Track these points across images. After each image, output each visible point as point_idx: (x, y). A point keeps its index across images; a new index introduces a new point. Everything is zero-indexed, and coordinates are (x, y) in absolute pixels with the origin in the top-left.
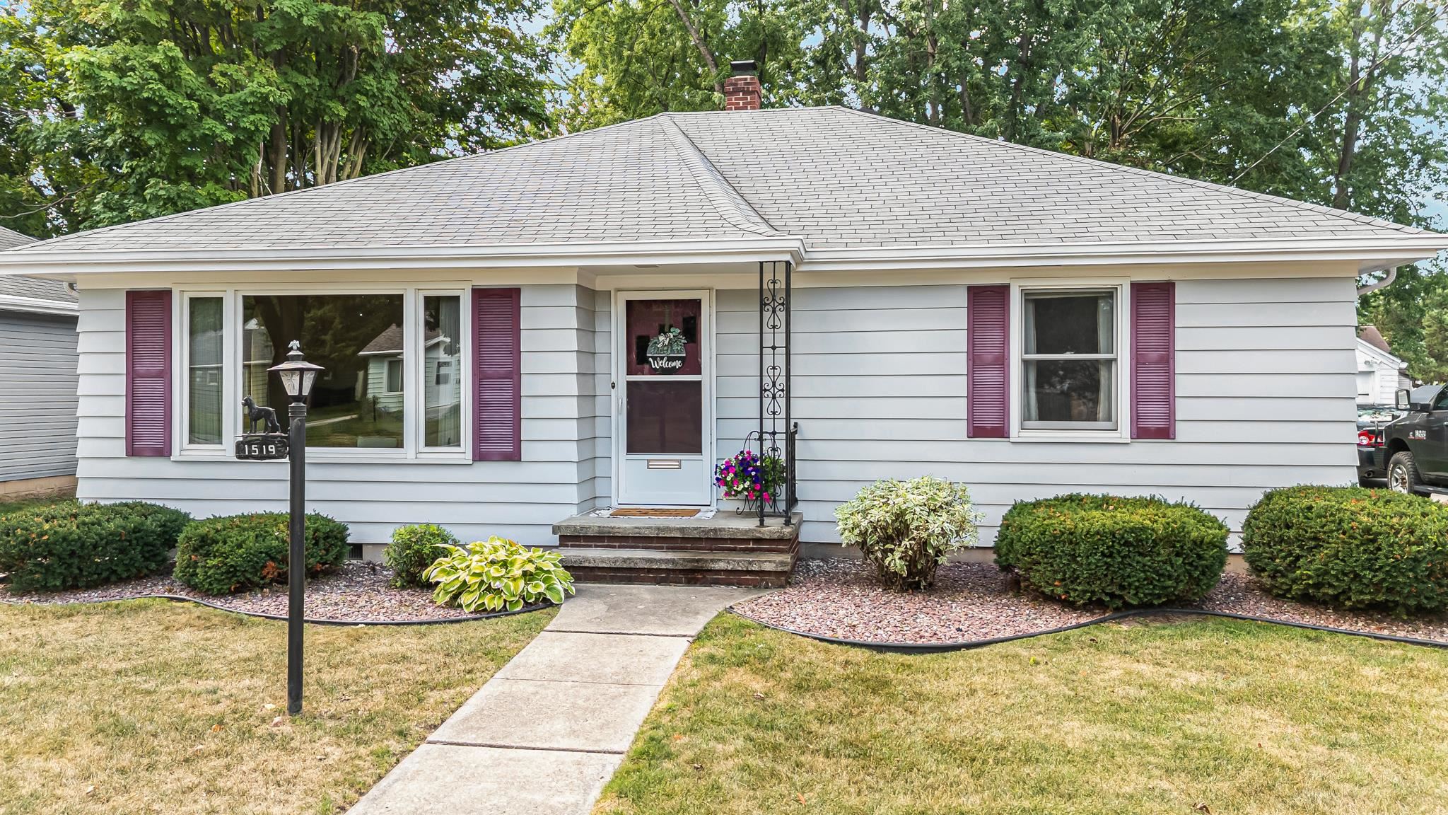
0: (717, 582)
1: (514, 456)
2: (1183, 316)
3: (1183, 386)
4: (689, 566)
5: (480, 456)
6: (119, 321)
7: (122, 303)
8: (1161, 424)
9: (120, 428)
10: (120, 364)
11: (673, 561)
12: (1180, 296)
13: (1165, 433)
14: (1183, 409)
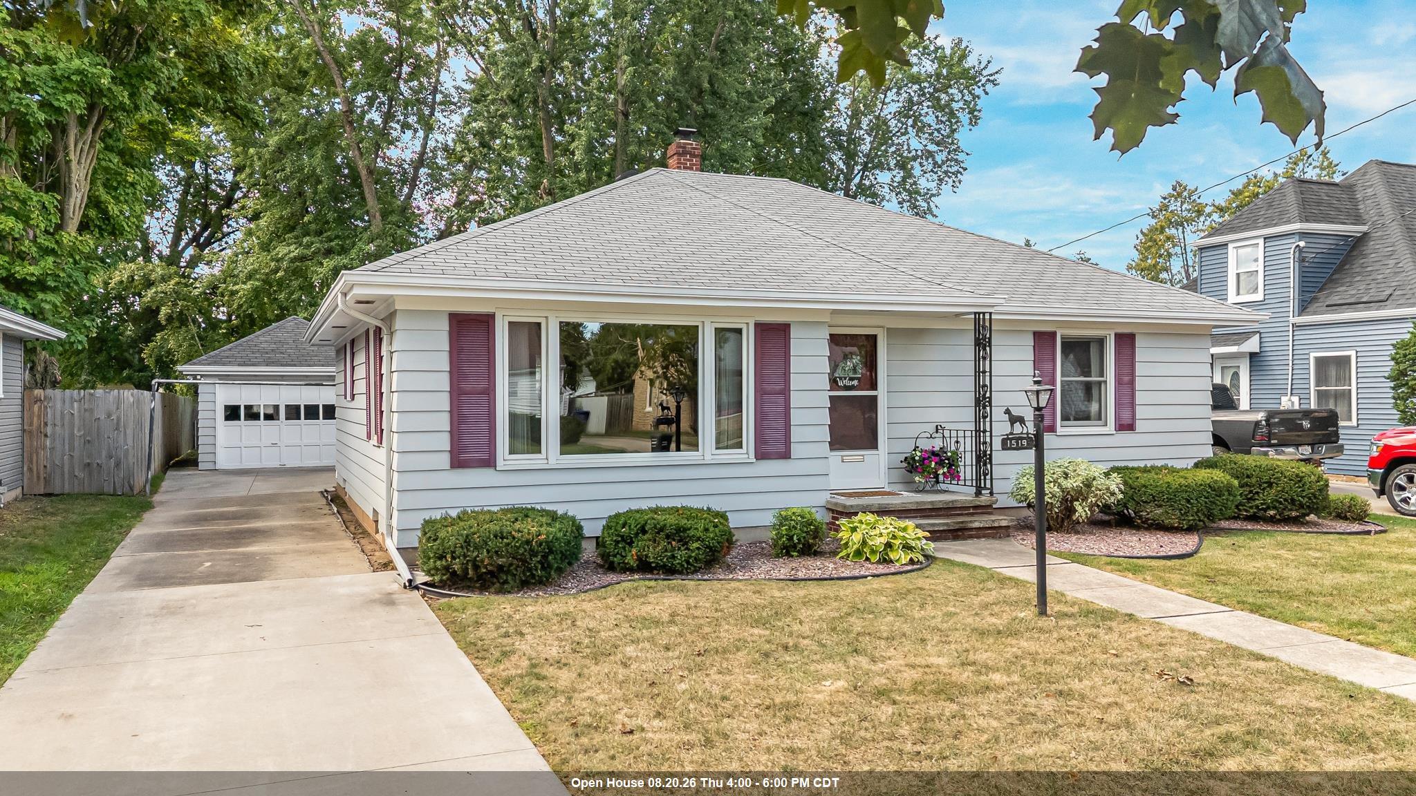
0: (971, 537)
1: (786, 455)
2: (1140, 355)
3: (1140, 398)
4: (957, 527)
5: (761, 455)
6: (442, 341)
7: (445, 326)
8: (1129, 422)
9: (444, 442)
10: (444, 382)
11: (947, 524)
12: (1139, 342)
13: (1130, 427)
14: (1140, 412)
